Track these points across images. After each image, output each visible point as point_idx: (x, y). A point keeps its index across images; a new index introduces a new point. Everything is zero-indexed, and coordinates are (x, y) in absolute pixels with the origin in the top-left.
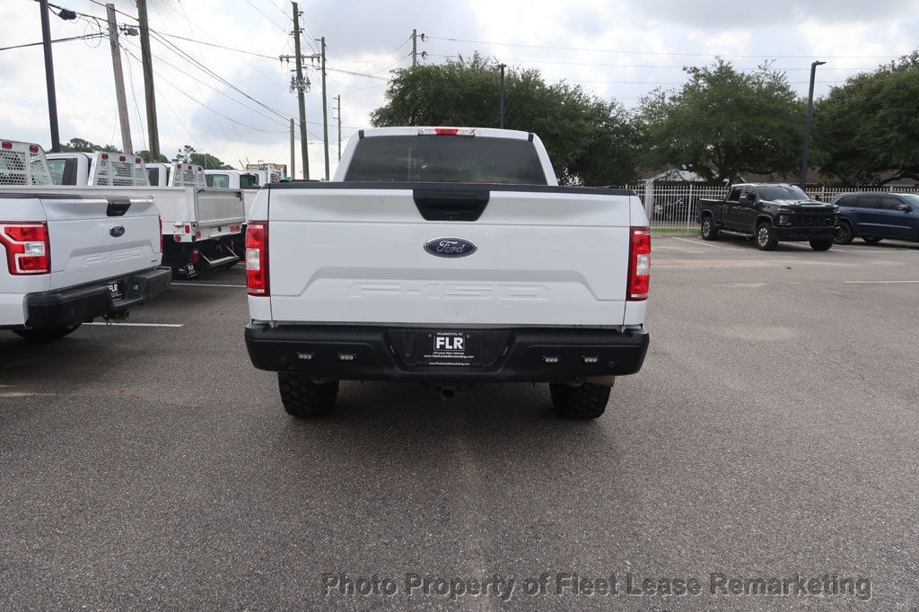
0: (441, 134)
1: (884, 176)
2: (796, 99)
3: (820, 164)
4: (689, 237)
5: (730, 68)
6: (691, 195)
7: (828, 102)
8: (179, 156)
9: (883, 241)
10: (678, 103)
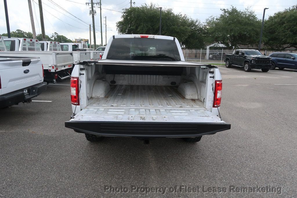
0: (142, 37)
1: (285, 46)
2: (257, 20)
3: (264, 42)
4: (221, 66)
5: (236, 9)
6: (222, 52)
7: (268, 21)
8: (53, 36)
9: (285, 69)
10: (218, 21)
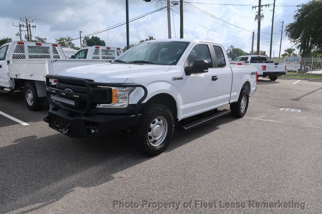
8: (228, 49)
